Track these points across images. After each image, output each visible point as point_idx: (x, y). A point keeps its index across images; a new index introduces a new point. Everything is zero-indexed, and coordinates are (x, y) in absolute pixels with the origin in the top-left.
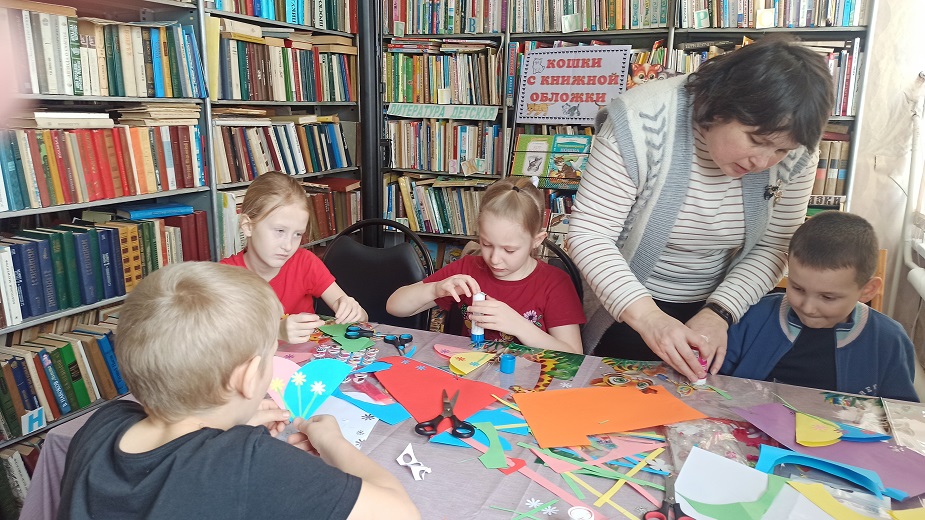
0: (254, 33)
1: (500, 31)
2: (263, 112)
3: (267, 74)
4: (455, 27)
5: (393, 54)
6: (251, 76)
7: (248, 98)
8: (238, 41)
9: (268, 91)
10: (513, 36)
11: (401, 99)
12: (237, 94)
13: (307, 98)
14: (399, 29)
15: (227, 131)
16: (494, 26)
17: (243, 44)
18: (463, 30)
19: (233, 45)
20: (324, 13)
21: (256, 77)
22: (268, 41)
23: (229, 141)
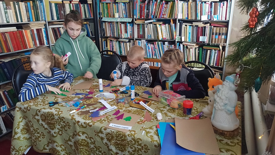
0: (59, 0)
3: (65, 12)
7: (59, 19)
8: (55, 3)
11: (106, 16)
15: (53, 29)
19: (53, 5)
21: (61, 13)
23: (54, 32)
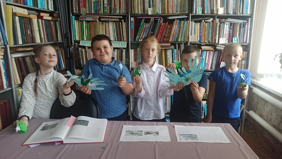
0: (25, 12)
1: (125, 13)
2: (32, 49)
3: (32, 31)
4: (107, 11)
5: (80, 21)
6: (26, 33)
7: (25, 43)
8: (19, 17)
9: (33, 39)
10: (131, 15)
11: (85, 39)
12: (20, 42)
13: (48, 41)
14: (83, 11)
15: (17, 59)
16: (123, 11)
17: (22, 18)
18: (110, 12)
19: (17, 18)
20: (52, 4)
21: (28, 33)
22: (31, 16)
23: (18, 64)
